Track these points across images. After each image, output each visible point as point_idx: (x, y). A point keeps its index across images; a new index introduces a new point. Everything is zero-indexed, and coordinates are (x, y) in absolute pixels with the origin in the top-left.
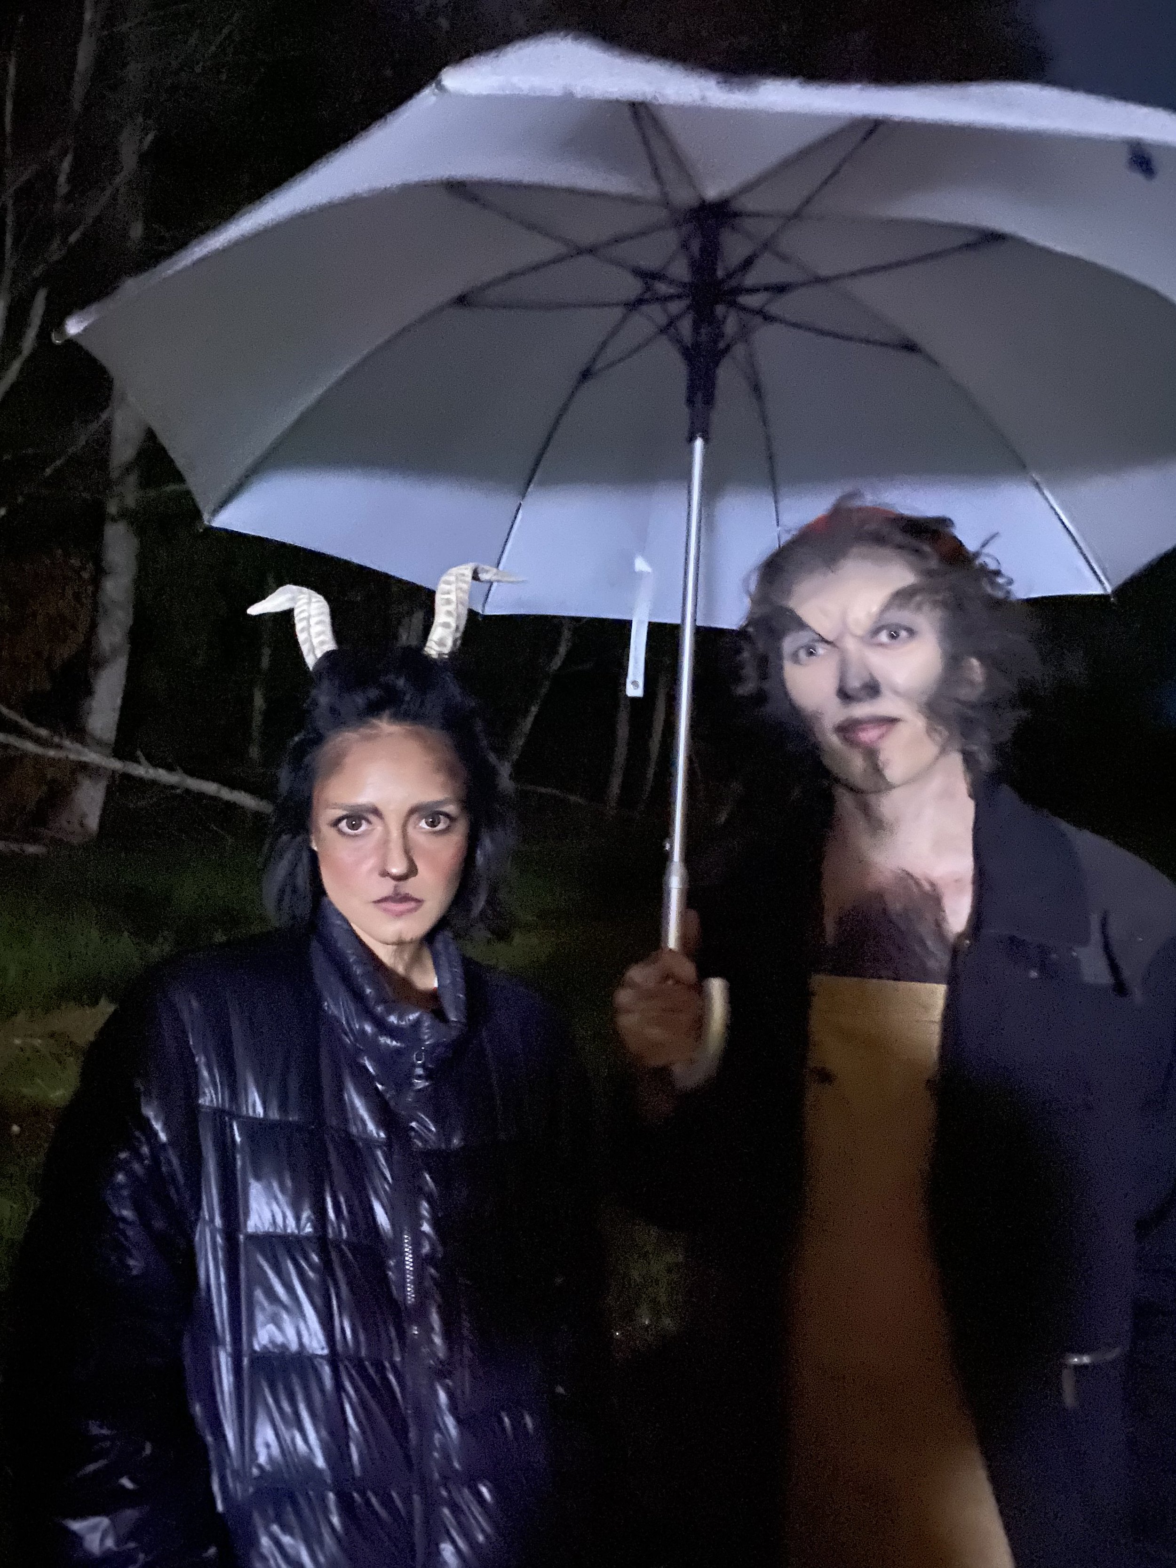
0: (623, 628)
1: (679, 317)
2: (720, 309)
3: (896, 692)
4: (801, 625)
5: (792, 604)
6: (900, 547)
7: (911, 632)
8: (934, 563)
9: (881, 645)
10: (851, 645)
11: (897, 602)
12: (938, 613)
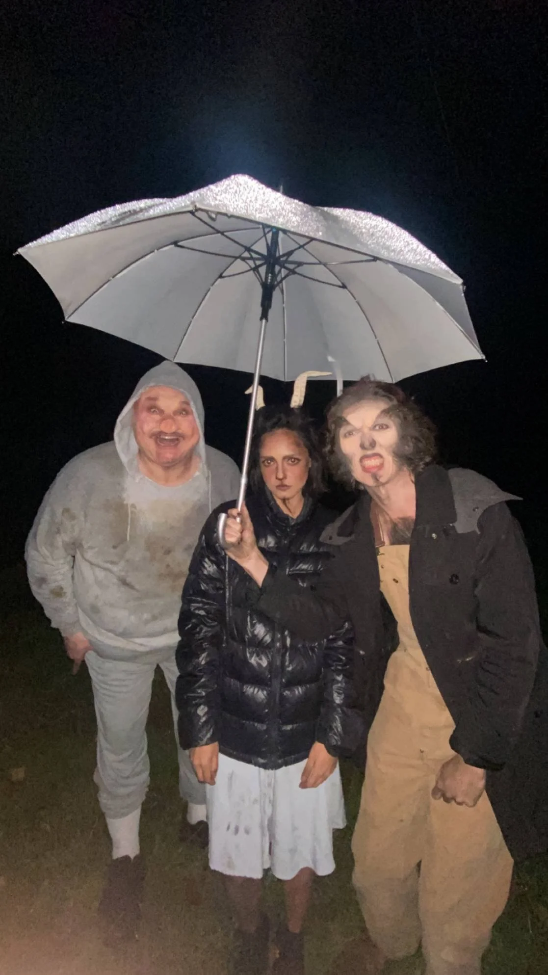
0: (334, 383)
1: (261, 265)
2: (277, 268)
3: (381, 446)
4: (348, 423)
5: (344, 415)
6: (384, 396)
7: (387, 427)
8: (395, 402)
9: (377, 430)
10: (366, 430)
11: (383, 414)
12: (397, 420)
